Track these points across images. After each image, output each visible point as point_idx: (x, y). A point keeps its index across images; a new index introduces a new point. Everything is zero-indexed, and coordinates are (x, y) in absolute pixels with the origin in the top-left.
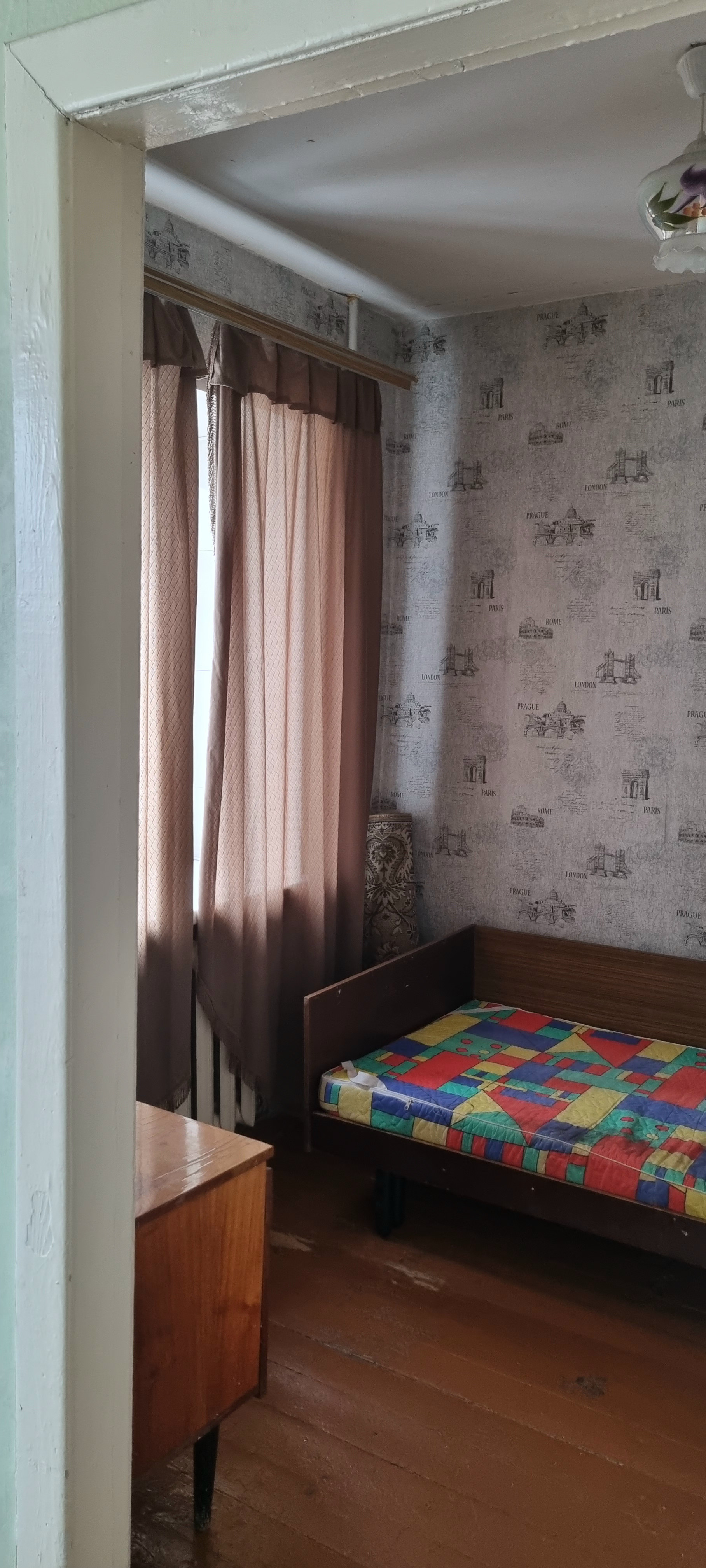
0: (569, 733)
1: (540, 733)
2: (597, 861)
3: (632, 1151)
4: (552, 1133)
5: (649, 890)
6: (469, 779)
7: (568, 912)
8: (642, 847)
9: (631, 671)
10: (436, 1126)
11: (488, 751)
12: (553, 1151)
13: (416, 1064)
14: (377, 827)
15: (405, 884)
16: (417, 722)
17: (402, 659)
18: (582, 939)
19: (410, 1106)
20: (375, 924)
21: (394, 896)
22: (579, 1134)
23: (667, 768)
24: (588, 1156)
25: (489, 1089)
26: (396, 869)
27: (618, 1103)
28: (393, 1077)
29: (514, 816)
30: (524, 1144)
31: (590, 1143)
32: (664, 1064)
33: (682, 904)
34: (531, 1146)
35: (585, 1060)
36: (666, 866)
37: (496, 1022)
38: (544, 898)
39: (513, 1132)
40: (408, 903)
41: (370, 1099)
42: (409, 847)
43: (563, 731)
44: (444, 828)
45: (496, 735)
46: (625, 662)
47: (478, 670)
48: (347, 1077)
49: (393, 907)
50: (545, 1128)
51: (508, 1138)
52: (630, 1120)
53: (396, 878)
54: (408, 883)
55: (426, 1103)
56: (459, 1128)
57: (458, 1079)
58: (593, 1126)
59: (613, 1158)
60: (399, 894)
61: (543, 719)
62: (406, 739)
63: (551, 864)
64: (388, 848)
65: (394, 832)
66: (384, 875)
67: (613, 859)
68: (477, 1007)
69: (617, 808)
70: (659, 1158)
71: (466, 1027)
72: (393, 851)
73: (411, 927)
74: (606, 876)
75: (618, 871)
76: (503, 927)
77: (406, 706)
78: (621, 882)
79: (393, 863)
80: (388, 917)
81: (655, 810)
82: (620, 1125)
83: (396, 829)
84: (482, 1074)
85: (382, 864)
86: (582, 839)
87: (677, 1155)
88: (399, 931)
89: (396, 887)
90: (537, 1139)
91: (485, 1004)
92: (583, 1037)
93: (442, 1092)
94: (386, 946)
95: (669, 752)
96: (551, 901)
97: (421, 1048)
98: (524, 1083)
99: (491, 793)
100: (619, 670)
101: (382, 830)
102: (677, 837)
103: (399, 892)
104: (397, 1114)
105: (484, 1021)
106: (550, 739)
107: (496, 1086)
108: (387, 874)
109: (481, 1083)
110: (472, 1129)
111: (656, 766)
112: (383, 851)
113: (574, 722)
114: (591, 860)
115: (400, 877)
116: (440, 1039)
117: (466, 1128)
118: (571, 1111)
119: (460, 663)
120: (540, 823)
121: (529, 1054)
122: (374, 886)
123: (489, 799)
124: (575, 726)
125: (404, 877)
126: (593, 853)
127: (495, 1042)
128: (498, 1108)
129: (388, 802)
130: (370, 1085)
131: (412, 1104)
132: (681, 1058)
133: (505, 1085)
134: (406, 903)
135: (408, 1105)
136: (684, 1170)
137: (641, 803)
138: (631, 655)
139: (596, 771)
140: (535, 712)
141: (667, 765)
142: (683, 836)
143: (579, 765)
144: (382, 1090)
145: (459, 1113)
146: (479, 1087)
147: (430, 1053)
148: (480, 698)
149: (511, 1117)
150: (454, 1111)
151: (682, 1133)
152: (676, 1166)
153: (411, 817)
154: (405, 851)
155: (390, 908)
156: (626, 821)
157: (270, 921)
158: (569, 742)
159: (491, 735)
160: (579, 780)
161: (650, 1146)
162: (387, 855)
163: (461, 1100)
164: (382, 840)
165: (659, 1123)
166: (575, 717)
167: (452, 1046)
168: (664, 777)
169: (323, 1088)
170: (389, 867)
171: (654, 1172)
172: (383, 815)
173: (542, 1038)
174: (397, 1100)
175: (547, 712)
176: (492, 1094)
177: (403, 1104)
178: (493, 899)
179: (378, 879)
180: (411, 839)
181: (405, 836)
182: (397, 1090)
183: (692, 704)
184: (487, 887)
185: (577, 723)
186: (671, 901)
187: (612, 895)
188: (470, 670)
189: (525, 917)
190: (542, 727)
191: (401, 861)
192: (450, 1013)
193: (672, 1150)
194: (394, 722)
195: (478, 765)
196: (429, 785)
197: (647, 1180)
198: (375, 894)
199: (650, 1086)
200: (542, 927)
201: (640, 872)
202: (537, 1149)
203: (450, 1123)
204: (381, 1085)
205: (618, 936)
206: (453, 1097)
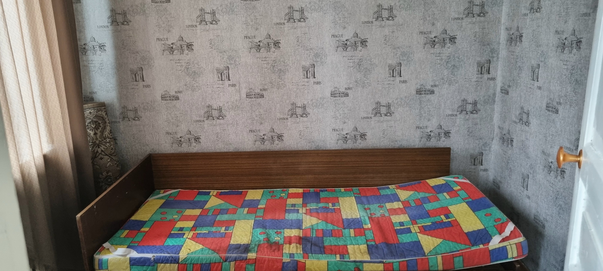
0: (186, 52)
1: (171, 53)
2: (208, 113)
3: (275, 249)
4: (234, 252)
5: (235, 123)
6: (135, 80)
7: (197, 139)
8: (230, 103)
9: (214, 18)
10: (171, 265)
11: (143, 65)
12: (237, 260)
13: (144, 233)
14: (87, 112)
15: (109, 139)
16: (99, 52)
17: (83, 17)
18: (205, 151)
19: (154, 259)
20: (96, 163)
21: (104, 147)
22: (246, 248)
23: (237, 65)
24: (256, 259)
25: (190, 236)
26: (102, 132)
27: (252, 226)
28: (136, 245)
29: (163, 96)
30: (222, 261)
31: (254, 252)
32: (259, 201)
33: (251, 127)
34: (226, 261)
35: (224, 208)
36: (242, 111)
37: (172, 199)
38: (184, 135)
39: (214, 257)
40: (112, 149)
41: (128, 261)
42: (107, 119)
43: (183, 51)
44: (124, 107)
45: (146, 56)
46: (211, 13)
47: (131, 21)
48: (110, 252)
49: (105, 153)
50: (230, 250)
51: (213, 260)
52: (264, 233)
53: (103, 137)
54: (110, 138)
55: (163, 255)
56: (184, 263)
57: (171, 236)
58: (250, 242)
59: (267, 256)
60: (107, 145)
61: (172, 46)
62: (94, 62)
63: (185, 118)
64: (96, 122)
65: (98, 113)
66: (96, 137)
67: (217, 111)
68: (159, 194)
69: (215, 86)
70: (287, 249)
71: (159, 206)
72: (99, 123)
73: (116, 161)
74: (214, 119)
75: (219, 116)
76: (164, 152)
77: (91, 44)
78: (222, 121)
79: (100, 129)
80: (103, 158)
81: (234, 85)
82: (262, 237)
83: (99, 111)
84: (181, 229)
85: (94, 131)
86: (200, 104)
87: (293, 245)
88: (110, 164)
89: (104, 142)
90: (228, 257)
91: (162, 191)
92: (217, 196)
93: (168, 246)
94: (104, 174)
95: (238, 57)
96: (188, 136)
97: (142, 223)
98: (205, 228)
99: (148, 86)
100: (208, 18)
101: (90, 113)
102: (246, 96)
103: (106, 144)
104: (146, 265)
105: (167, 200)
106: (177, 55)
107: (192, 234)
108: (98, 136)
109: (184, 234)
110: (192, 262)
111: (232, 64)
112: (93, 124)
113: (188, 46)
114: (205, 113)
115: (105, 136)
116: (149, 216)
117: (189, 262)
118: (235, 237)
119: (120, 18)
120: (177, 98)
121: (197, 212)
122: (91, 144)
123: (148, 89)
124: (189, 48)
125: (108, 136)
126: (206, 110)
127: (178, 210)
128: (201, 246)
129: (88, 98)
130: (126, 254)
131: (155, 257)
132: (264, 196)
133: (196, 232)
134: (111, 149)
135: (152, 259)
136: (301, 252)
137: (227, 83)
138: (213, 10)
139: (203, 69)
140: (166, 42)
141: (237, 63)
142: (248, 96)
143: (194, 67)
144: (135, 254)
145: (183, 255)
146: (184, 237)
147: (149, 224)
148: (134, 37)
149: (209, 249)
150: (179, 255)
151: (288, 232)
152: (297, 251)
153: (105, 104)
154: (105, 122)
155: (103, 153)
156: (221, 92)
157: (39, 176)
158: (187, 56)
159: (143, 56)
160: (195, 75)
161: (280, 244)
162: (96, 125)
163: (180, 247)
164: (92, 118)
165: (276, 231)
166: (188, 43)
167: (158, 217)
168: (236, 69)
169: (96, 263)
170: (98, 132)
171: (289, 257)
172: (89, 105)
173: (199, 202)
174: (145, 258)
175: (173, 42)
176: (192, 239)
177: (149, 259)
178: (157, 139)
179: (93, 139)
180: (107, 116)
181: (104, 114)
182: (143, 252)
183: (246, 32)
184: (153, 134)
185: (190, 46)
186: (246, 126)
187: (218, 128)
188: (126, 22)
189: (175, 146)
190: (171, 50)
191: (105, 128)
192: (147, 200)
193: (290, 243)
194: (84, 53)
195: (139, 73)
196: (112, 86)
197: (286, 262)
198: (93, 147)
199: (260, 213)
200: (185, 149)
201: (230, 115)
202: (229, 262)
203: (179, 262)
204: (133, 252)
205: (223, 146)
206: (175, 247)
